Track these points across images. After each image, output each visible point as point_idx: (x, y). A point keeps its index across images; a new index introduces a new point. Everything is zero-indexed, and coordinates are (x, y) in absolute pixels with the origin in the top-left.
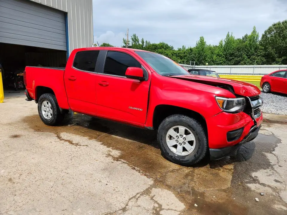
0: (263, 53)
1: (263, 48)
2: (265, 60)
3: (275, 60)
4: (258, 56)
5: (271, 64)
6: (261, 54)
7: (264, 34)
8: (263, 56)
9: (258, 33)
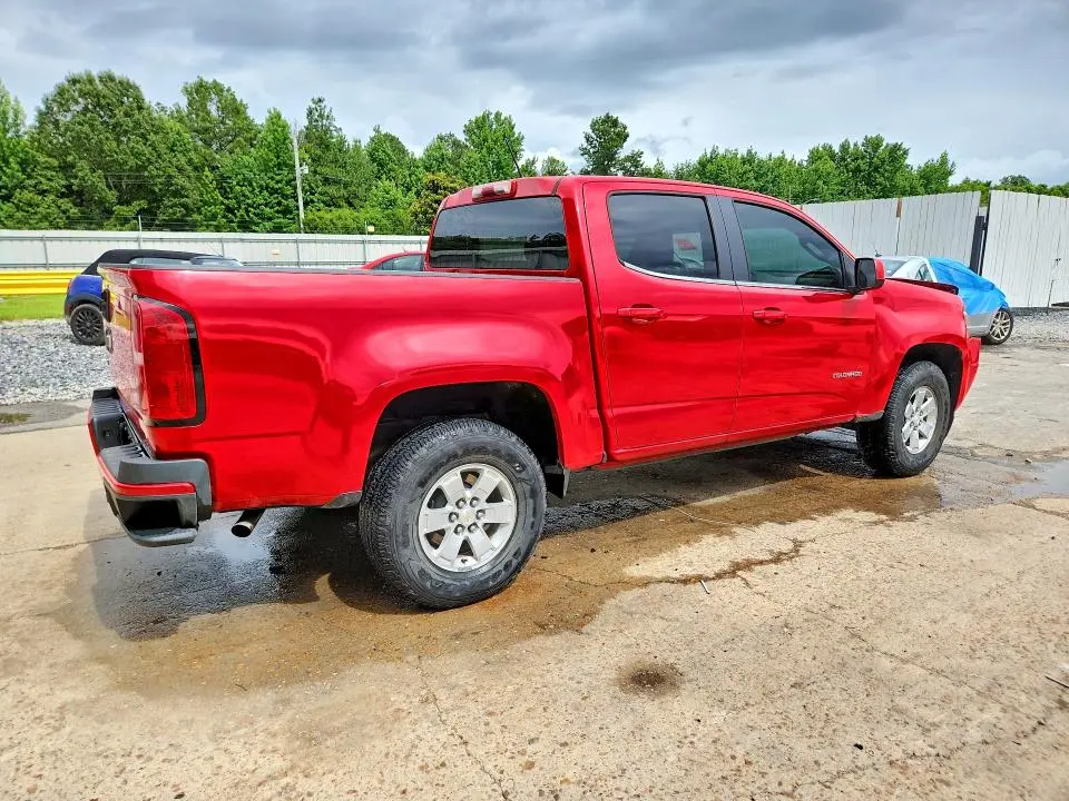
0: (60, 182)
1: (55, 163)
2: (74, 211)
3: (113, 212)
4: (43, 193)
5: (100, 226)
6: (53, 184)
7: (43, 107)
8: (63, 195)
9: (16, 100)
